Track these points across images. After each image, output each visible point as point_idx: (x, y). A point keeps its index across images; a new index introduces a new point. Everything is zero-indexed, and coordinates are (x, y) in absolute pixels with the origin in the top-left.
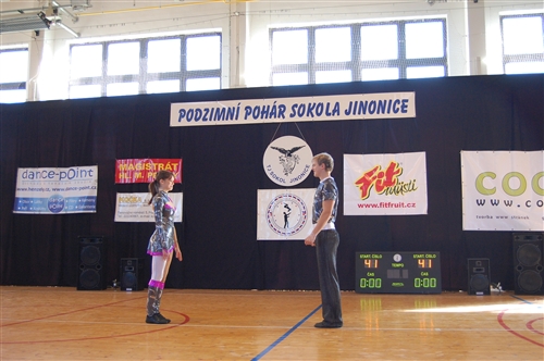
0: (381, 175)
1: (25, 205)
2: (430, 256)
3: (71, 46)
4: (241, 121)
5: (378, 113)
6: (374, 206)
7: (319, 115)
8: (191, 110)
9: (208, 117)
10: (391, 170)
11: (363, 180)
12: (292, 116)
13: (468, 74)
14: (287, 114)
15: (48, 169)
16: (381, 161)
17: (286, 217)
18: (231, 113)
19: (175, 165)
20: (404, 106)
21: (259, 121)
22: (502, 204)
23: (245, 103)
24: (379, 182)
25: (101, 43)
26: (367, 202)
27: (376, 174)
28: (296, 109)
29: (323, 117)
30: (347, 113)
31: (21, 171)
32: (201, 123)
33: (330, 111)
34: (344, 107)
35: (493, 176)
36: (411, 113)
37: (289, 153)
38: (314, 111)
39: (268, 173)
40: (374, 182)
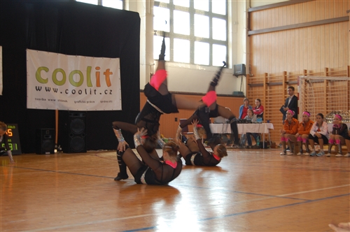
2: (11, 127)
22: (52, 90)
35: (47, 70)
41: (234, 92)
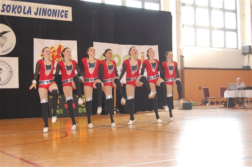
0: (54, 51)
5: (53, 16)
7: (19, 13)
10: (59, 49)
12: (2, 11)
20: (66, 14)
24: (53, 56)
27: (52, 51)
28: (5, 8)
29: (22, 15)
30: (36, 14)
33: (26, 11)
34: (34, 10)
36: (70, 18)
37: (1, 35)
38: (16, 10)
40: (51, 55)
41: (243, 67)
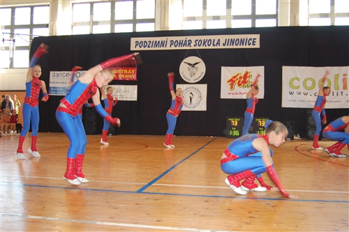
0: (241, 78)
1: (54, 91)
2: (264, 120)
3: (73, 4)
4: (168, 48)
5: (240, 45)
6: (236, 94)
7: (209, 45)
8: (141, 42)
9: (151, 45)
10: (246, 76)
11: (231, 80)
12: (195, 46)
13: (289, 25)
14: (192, 45)
15: (66, 72)
16: (241, 70)
17: (191, 99)
18: (163, 44)
19: (133, 71)
20: (254, 42)
21: (178, 48)
22: (302, 93)
23: (170, 38)
24: (239, 81)
25: (89, 3)
26: (233, 92)
27: (238, 77)
28: (197, 42)
29: (212, 47)
30: (224, 45)
31: (51, 73)
32: (147, 49)
33: (215, 44)
34: (222, 41)
35: (298, 80)
36: (257, 45)
37: (193, 65)
38: (206, 44)
39: (182, 76)
40: (237, 81)
